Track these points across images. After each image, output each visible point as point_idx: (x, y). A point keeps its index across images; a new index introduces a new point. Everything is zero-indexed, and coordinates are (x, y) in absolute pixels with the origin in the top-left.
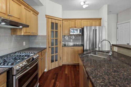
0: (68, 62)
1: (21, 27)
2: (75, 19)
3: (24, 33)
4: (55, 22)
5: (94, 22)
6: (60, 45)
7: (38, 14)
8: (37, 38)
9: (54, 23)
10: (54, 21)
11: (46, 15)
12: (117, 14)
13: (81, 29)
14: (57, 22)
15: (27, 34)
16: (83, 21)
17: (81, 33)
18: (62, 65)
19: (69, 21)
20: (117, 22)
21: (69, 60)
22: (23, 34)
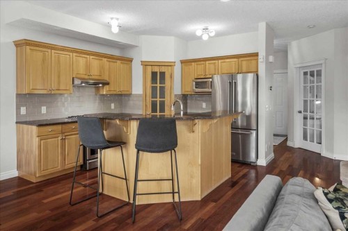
1: (101, 85)
3: (107, 91)
4: (158, 71)
5: (244, 63)
7: (131, 61)
8: (131, 99)
9: (157, 73)
10: (156, 69)
11: (141, 61)
14: (163, 69)
15: (111, 93)
16: (220, 61)
22: (105, 93)
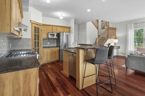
0: (48, 61)
2: (53, 26)
5: (66, 29)
6: (41, 47)
9: (36, 28)
10: (36, 26)
11: (31, 21)
12: (79, 25)
13: (57, 34)
14: (39, 26)
16: (58, 27)
17: (57, 37)
18: (42, 64)
19: (47, 26)
20: (79, 30)
21: (49, 59)
22: (20, 37)
